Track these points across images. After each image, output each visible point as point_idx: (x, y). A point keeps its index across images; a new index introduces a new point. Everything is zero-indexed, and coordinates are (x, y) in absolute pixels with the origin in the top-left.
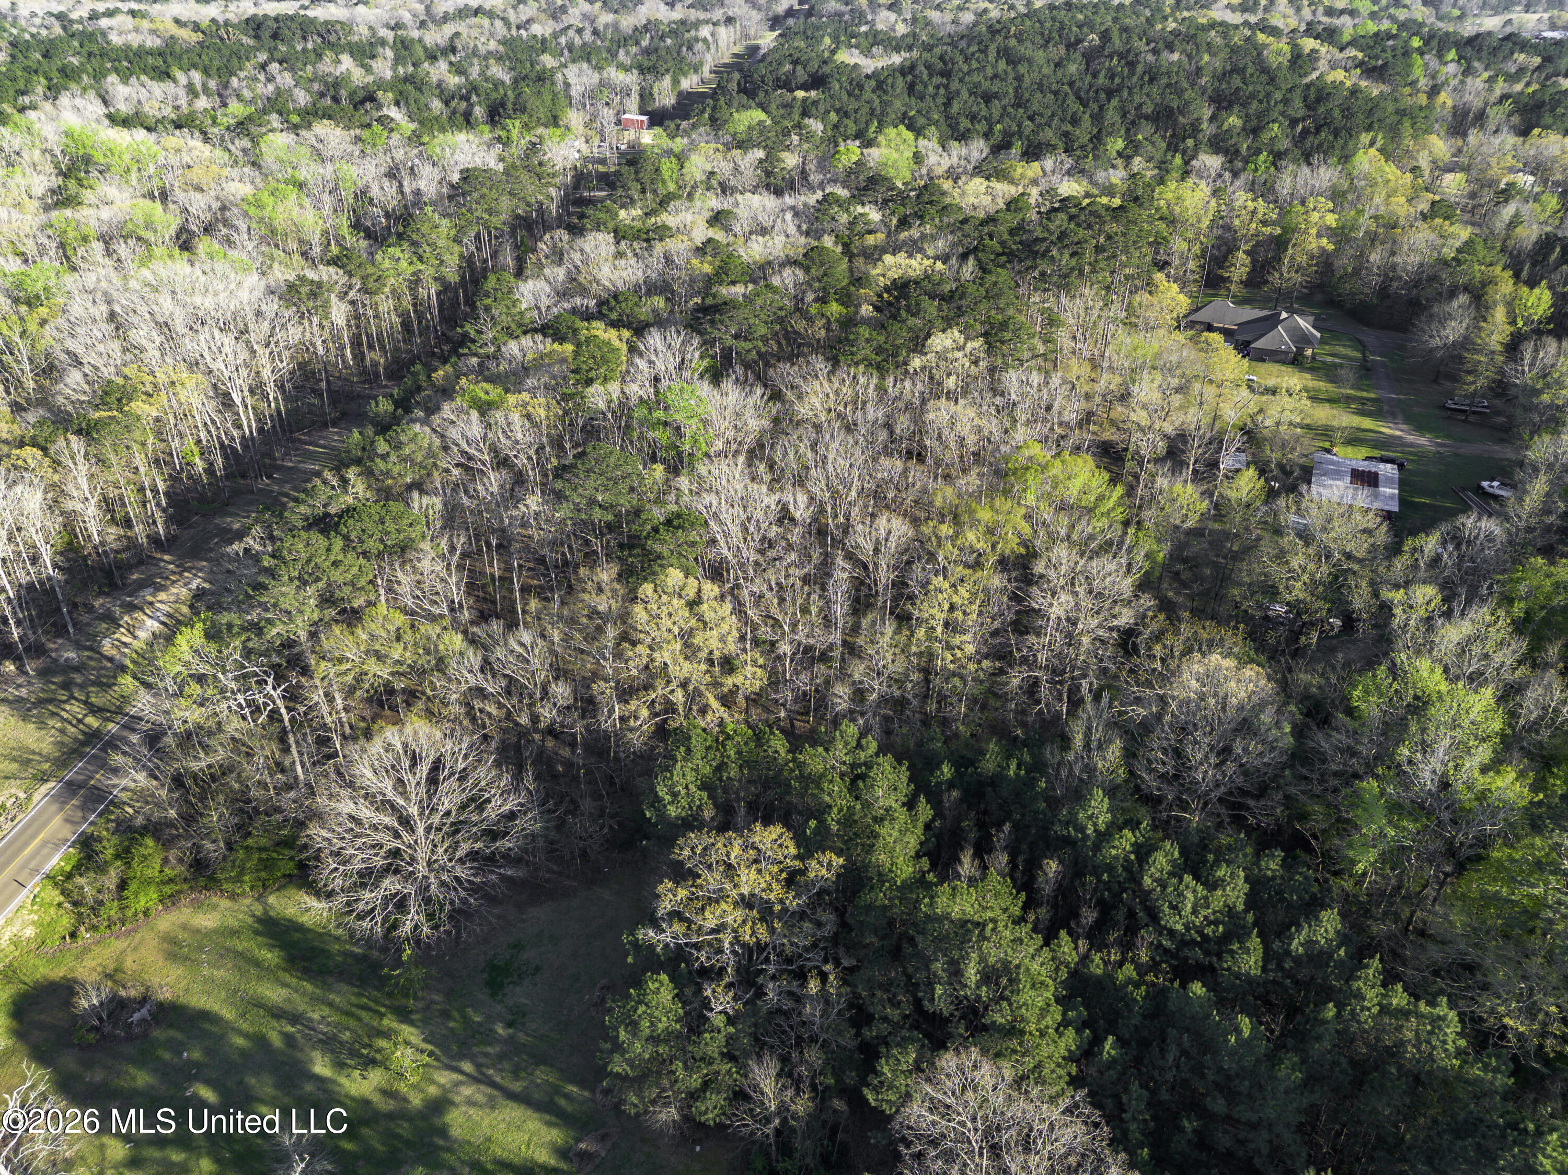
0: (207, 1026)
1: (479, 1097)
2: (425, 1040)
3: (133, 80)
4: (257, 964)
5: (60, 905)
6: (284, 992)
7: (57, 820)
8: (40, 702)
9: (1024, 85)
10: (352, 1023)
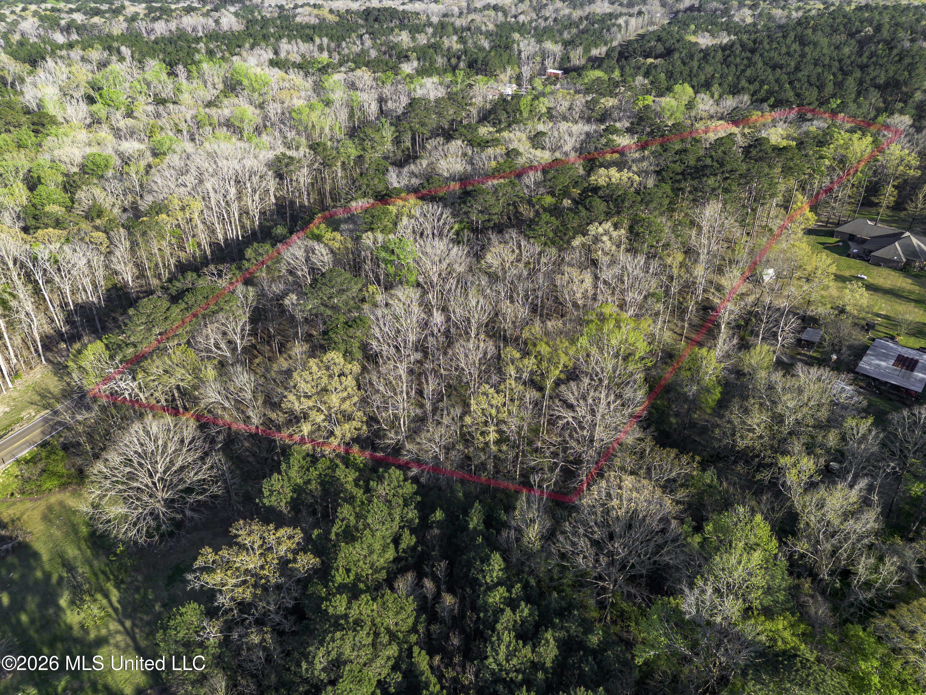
0: (32, 561)
1: (122, 644)
4: (76, 532)
5: (16, 477)
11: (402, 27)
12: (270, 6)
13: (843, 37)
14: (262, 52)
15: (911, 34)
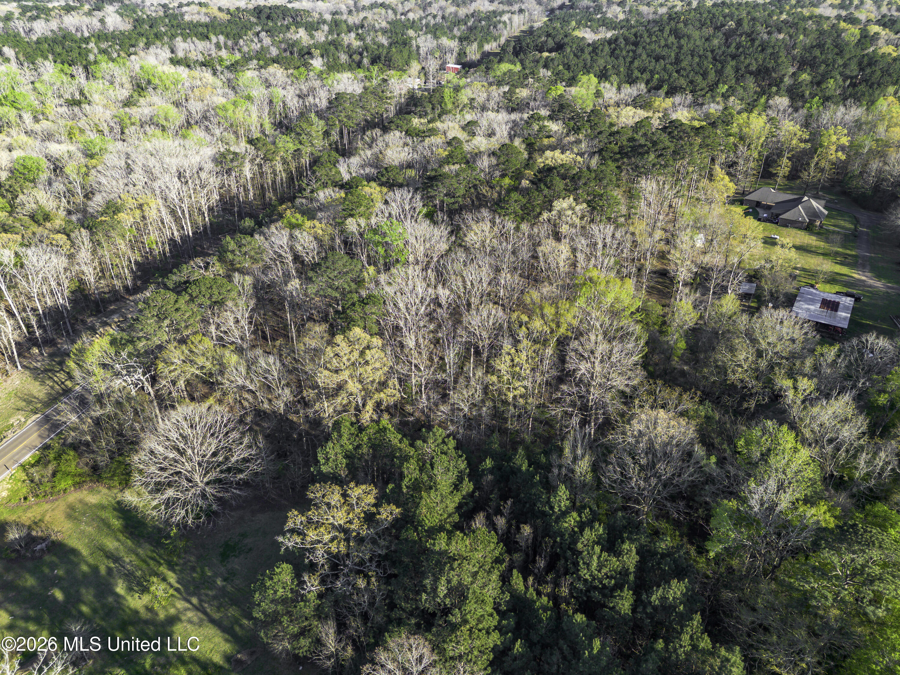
0: (72, 557)
1: (195, 619)
2: (178, 582)
3: (189, 40)
4: (109, 526)
5: (24, 481)
6: (116, 544)
7: (35, 435)
8: (46, 371)
9: (682, 51)
10: (144, 566)
11: (298, 25)
12: (152, 5)
13: (711, 31)
14: (159, 51)
15: (766, 28)
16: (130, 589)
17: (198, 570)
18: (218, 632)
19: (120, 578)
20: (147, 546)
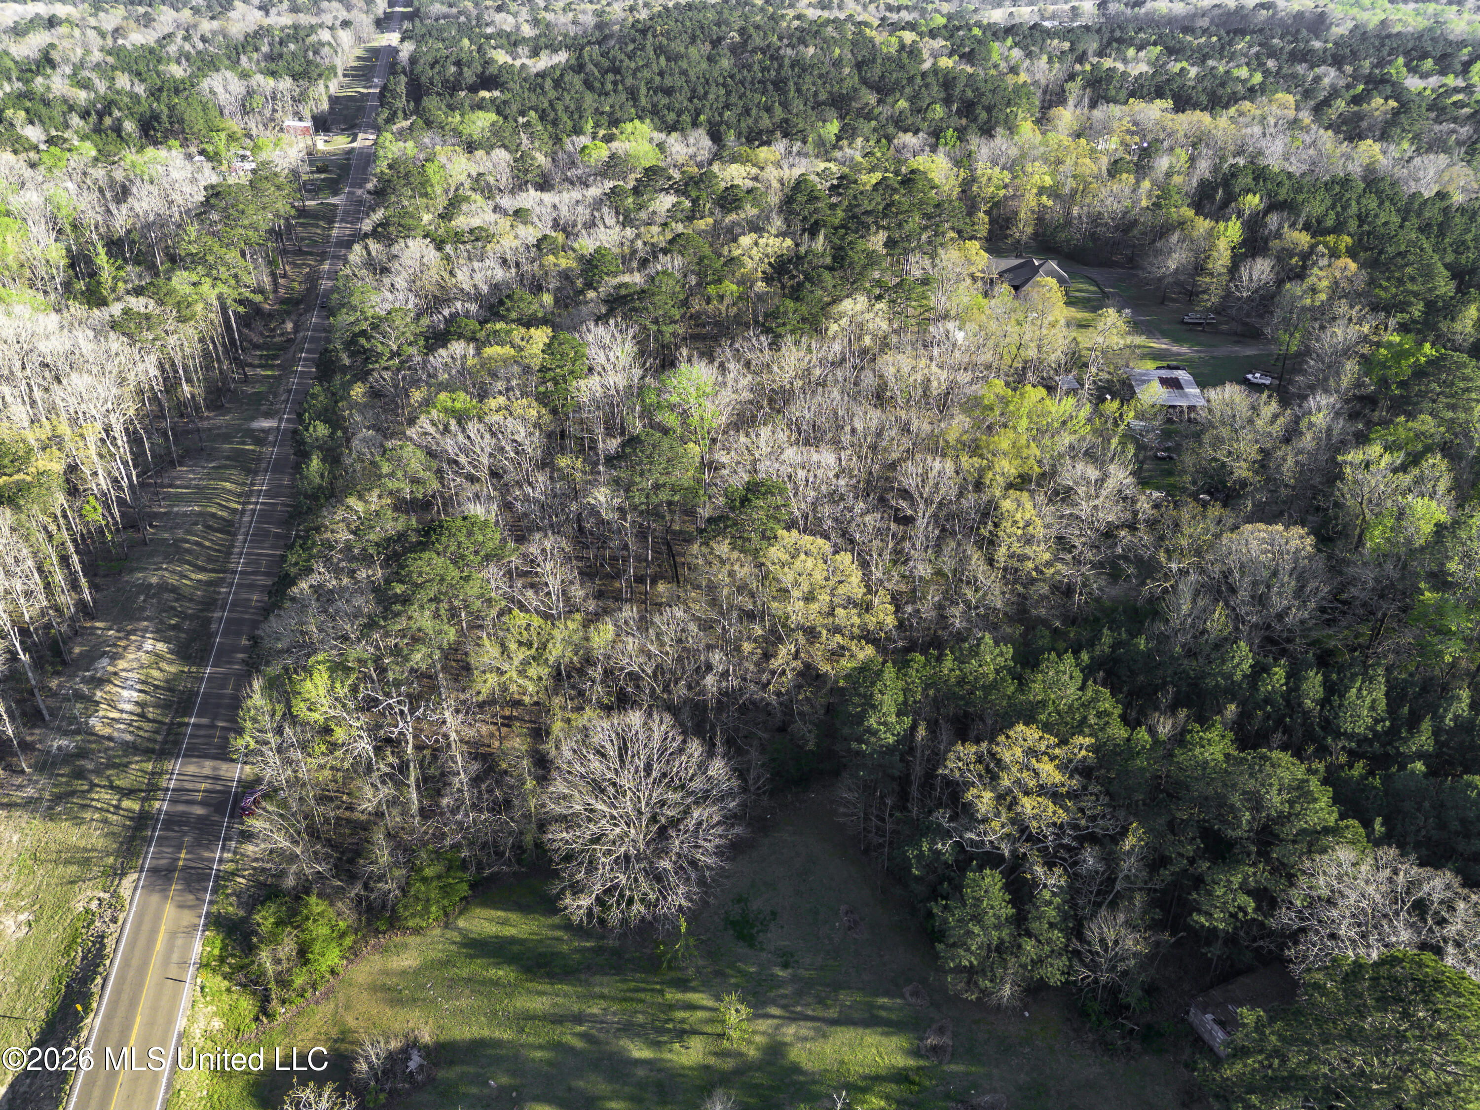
0: (490, 1051)
4: (496, 983)
6: (545, 1000)
7: (170, 909)
10: (638, 1006)
13: (708, 47)
16: (657, 1045)
17: (730, 971)
18: (860, 1031)
19: (618, 1038)
20: (605, 979)
